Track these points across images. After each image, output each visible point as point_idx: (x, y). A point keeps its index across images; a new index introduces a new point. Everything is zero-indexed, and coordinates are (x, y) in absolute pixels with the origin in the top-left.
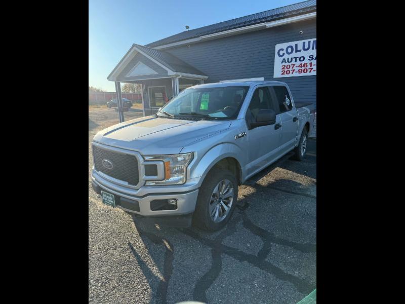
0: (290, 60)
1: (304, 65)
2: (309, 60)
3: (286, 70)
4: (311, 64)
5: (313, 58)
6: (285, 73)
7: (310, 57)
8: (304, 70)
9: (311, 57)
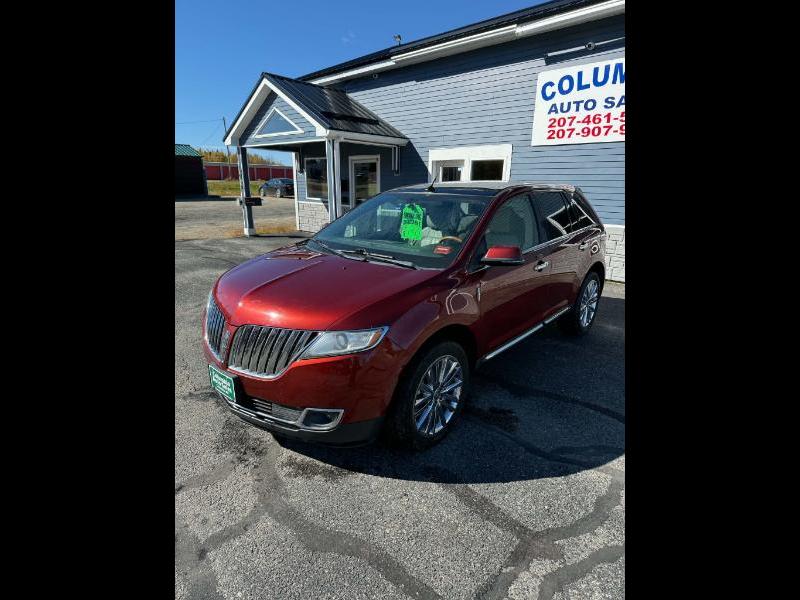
0: (565, 108)
1: (594, 118)
2: (606, 107)
3: (557, 129)
4: (609, 116)
5: (613, 104)
6: (555, 135)
7: (606, 101)
8: (594, 129)
9: (609, 102)
